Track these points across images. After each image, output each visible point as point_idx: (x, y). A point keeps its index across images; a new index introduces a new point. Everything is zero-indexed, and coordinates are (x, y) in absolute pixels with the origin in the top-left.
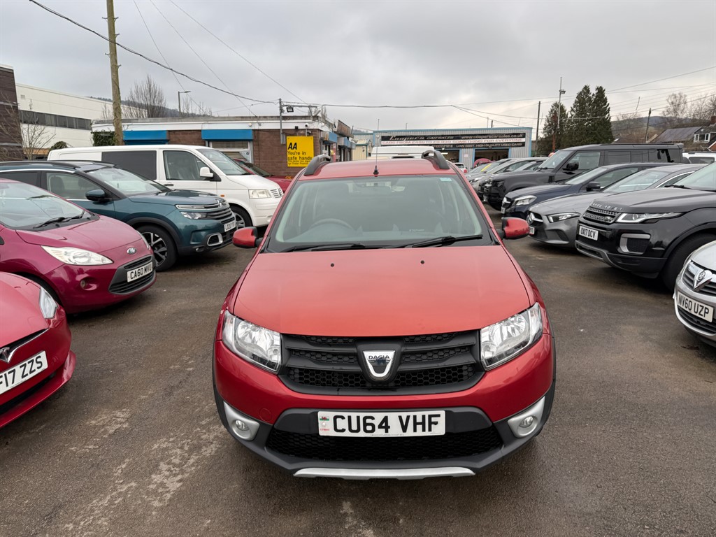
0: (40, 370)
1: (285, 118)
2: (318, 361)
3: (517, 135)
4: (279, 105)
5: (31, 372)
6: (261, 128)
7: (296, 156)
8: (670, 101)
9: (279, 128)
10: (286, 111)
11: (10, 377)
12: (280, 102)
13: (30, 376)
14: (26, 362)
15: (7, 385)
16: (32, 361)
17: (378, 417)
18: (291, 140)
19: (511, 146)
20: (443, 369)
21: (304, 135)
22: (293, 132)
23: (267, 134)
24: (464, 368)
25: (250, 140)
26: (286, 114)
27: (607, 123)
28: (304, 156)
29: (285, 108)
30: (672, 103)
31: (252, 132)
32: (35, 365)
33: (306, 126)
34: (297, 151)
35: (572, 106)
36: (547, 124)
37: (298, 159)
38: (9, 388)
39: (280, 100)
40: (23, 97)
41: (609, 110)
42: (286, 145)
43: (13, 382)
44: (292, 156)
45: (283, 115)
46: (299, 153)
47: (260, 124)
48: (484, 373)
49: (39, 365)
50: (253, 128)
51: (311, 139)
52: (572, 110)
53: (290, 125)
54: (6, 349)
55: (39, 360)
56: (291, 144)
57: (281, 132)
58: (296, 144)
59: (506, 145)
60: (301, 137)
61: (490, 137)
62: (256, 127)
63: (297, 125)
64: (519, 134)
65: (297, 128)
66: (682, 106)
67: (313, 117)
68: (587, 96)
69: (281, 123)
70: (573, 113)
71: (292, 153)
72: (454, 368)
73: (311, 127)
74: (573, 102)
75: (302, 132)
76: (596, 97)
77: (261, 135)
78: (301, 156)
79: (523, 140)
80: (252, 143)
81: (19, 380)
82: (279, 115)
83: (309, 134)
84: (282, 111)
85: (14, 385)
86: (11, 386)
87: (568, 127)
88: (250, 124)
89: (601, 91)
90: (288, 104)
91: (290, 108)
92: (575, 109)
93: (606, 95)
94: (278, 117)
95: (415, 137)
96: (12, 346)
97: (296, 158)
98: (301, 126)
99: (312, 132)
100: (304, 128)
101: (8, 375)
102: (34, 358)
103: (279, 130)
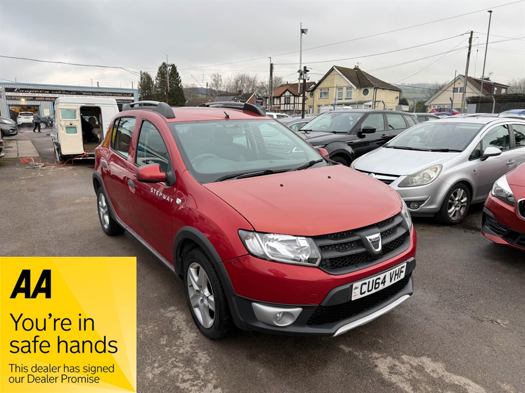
2: (339, 251)
3: (127, 94)
8: (213, 79)
19: (124, 103)
27: (180, 90)
30: (214, 80)
35: (156, 76)
36: (140, 87)
41: (181, 81)
52: (157, 79)
59: (120, 101)
61: (106, 94)
64: (129, 94)
66: (220, 82)
68: (165, 70)
70: (158, 81)
74: (157, 73)
76: (172, 71)
79: (132, 98)
87: (155, 90)
89: (174, 67)
92: (158, 78)
93: (178, 71)
95: (40, 90)
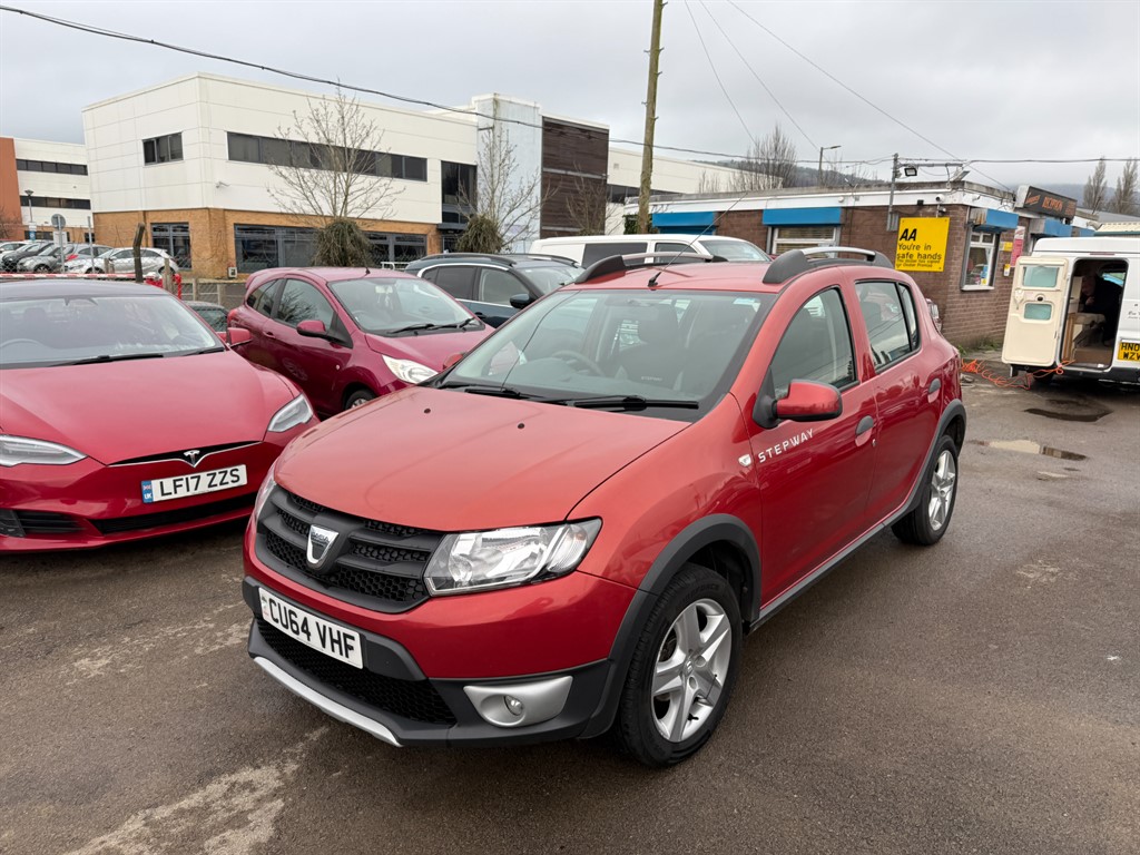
0: (235, 485)
1: (902, 186)
2: (287, 526)
4: (892, 164)
5: (221, 484)
6: (858, 204)
7: (911, 252)
9: (888, 204)
10: (904, 175)
11: (193, 483)
12: (896, 160)
13: (219, 488)
14: (217, 471)
15: (188, 490)
16: (226, 472)
17: (301, 615)
18: (907, 224)
20: (385, 576)
21: (933, 215)
22: (914, 210)
23: (868, 214)
24: (412, 584)
25: (836, 225)
26: (903, 179)
28: (927, 252)
29: (902, 170)
31: (840, 211)
32: (229, 478)
33: (938, 199)
34: (915, 243)
37: (915, 258)
38: (189, 494)
39: (896, 155)
40: (616, 166)
42: (897, 232)
43: (196, 489)
44: (905, 252)
45: (897, 180)
46: (918, 247)
47: (857, 199)
48: (426, 598)
49: (235, 479)
50: (844, 205)
51: (945, 222)
53: (908, 199)
54: (197, 452)
55: (234, 473)
56: (906, 231)
57: (890, 210)
58: (915, 231)
60: (928, 219)
62: (851, 203)
63: (920, 198)
65: (920, 203)
67: (954, 183)
69: (892, 195)
71: (907, 247)
72: (397, 579)
73: (948, 200)
75: (930, 210)
77: (859, 218)
78: (922, 251)
80: (839, 229)
81: (203, 488)
82: (890, 180)
83: (943, 214)
84: (896, 174)
85: (197, 492)
86: (192, 492)
88: (841, 199)
90: (909, 162)
91: (911, 169)
94: (889, 185)
96: (203, 450)
97: (911, 256)
98: (929, 200)
99: (946, 210)
100: (936, 202)
101: (190, 480)
102: (229, 470)
103: (887, 207)
